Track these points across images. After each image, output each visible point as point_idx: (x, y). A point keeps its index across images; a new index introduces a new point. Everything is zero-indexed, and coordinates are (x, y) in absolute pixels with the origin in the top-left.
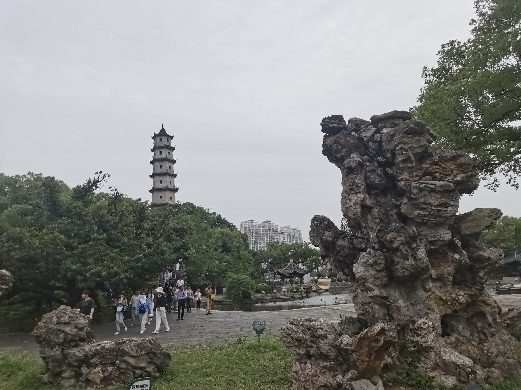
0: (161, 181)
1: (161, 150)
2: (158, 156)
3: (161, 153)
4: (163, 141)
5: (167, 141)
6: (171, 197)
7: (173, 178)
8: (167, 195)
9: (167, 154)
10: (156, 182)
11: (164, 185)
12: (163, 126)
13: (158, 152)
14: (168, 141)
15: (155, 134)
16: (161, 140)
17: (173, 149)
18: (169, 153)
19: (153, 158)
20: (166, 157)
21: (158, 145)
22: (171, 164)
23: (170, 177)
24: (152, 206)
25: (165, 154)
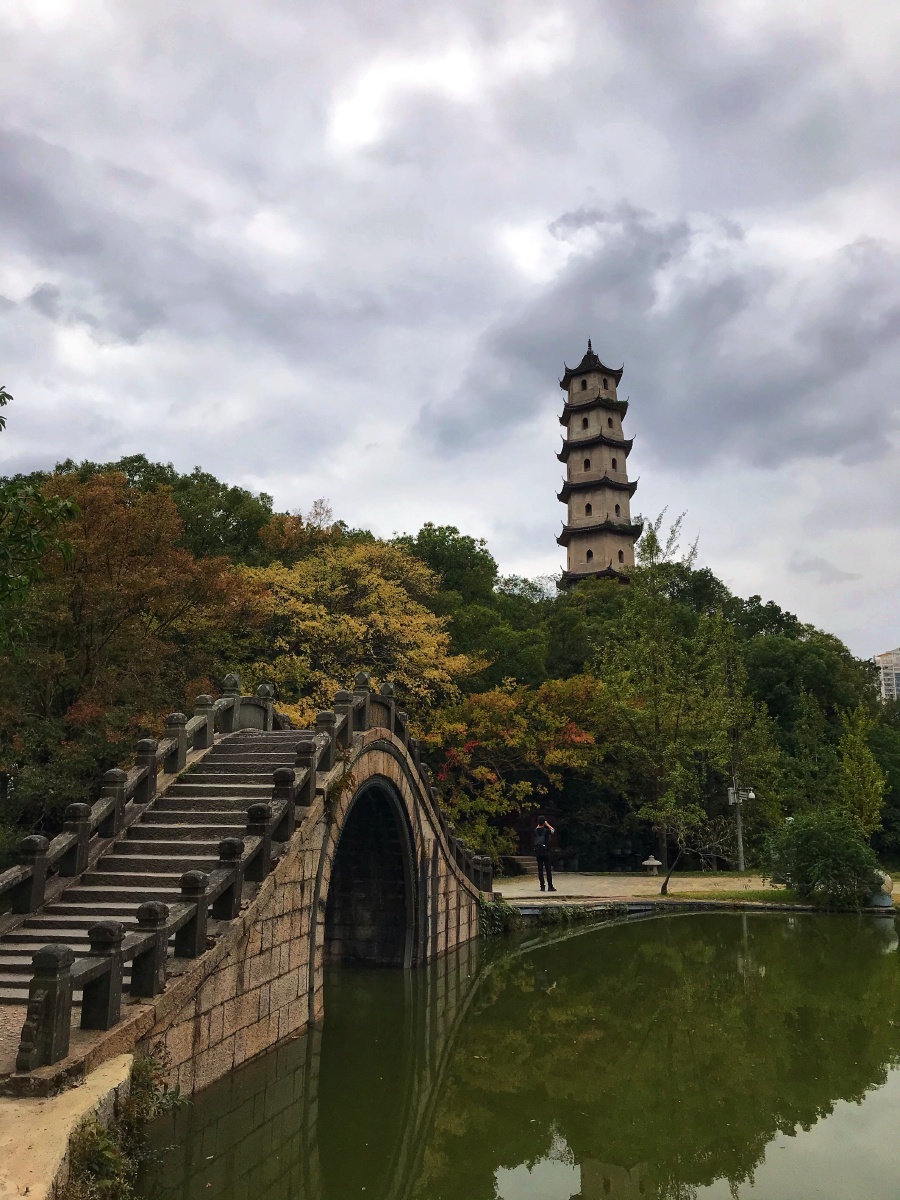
0: (589, 508)
1: (585, 416)
2: (580, 435)
3: (585, 423)
4: (589, 387)
5: (601, 387)
6: (621, 553)
7: (624, 496)
8: (606, 553)
9: (605, 423)
10: (574, 511)
11: (597, 518)
12: (590, 345)
13: (577, 421)
14: (606, 387)
15: (567, 369)
16: (584, 385)
17: (621, 409)
18: (610, 421)
19: (566, 444)
20: (601, 435)
21: (577, 402)
22: (618, 455)
23: (617, 493)
24: (567, 581)
25: (597, 426)
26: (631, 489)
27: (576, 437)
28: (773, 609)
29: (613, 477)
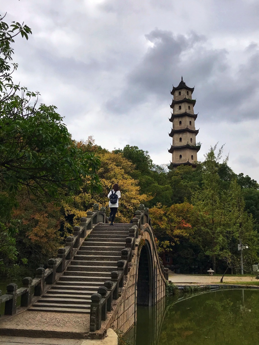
0: (181, 139)
1: (180, 105)
2: (177, 112)
3: (180, 108)
4: (182, 94)
5: (186, 94)
6: (192, 156)
7: (194, 135)
8: (187, 156)
9: (187, 108)
10: (175, 140)
11: (184, 143)
12: (182, 79)
13: (177, 107)
14: (188, 94)
15: (173, 87)
16: (180, 93)
17: (193, 102)
18: (189, 107)
19: (173, 115)
20: (186, 112)
21: (177, 99)
22: (192, 120)
23: (191, 134)
24: (172, 166)
25: (184, 108)
26: (196, 132)
27: (176, 113)
28: (248, 178)
29: (190, 128)
